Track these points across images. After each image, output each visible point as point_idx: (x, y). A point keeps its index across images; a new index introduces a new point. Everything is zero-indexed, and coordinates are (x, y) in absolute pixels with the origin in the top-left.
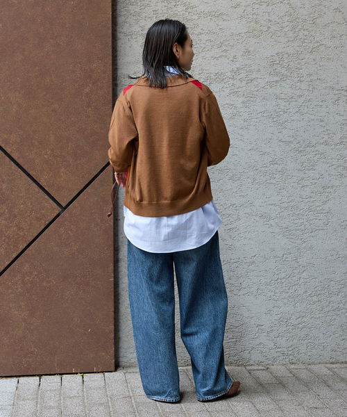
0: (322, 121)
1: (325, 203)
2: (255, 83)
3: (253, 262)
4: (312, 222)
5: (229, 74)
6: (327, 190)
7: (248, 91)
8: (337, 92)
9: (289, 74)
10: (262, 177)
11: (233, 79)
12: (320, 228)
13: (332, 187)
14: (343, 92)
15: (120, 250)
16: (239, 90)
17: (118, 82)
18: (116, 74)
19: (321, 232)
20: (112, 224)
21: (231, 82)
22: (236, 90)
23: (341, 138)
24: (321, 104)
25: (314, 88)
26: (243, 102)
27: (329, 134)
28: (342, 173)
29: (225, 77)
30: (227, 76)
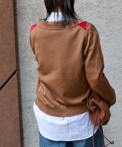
2: (114, 9)
3: (115, 132)
5: (95, 4)
7: (109, 15)
10: (119, 74)
11: (98, 7)
15: (24, 132)
16: (103, 14)
17: (18, 12)
18: (16, 6)
20: (18, 116)
21: (97, 9)
22: (101, 15)
26: (106, 23)
29: (93, 6)
30: (94, 5)
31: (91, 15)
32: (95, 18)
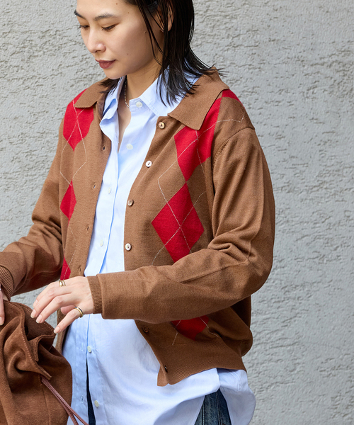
0: (280, 137)
1: (286, 323)
4: (261, 368)
6: (292, 294)
8: (311, 70)
9: (208, 30)
12: (279, 379)
13: (303, 285)
14: (324, 70)
19: (280, 388)
21: (79, 51)
23: (320, 175)
24: (277, 97)
25: (262, 62)
27: (294, 167)
28: (323, 252)
29: (65, 40)
30: (70, 38)
31: (60, 71)
32: (72, 82)
